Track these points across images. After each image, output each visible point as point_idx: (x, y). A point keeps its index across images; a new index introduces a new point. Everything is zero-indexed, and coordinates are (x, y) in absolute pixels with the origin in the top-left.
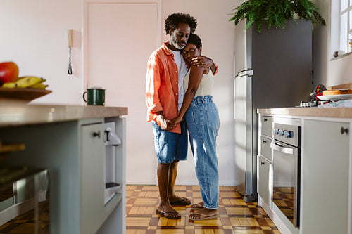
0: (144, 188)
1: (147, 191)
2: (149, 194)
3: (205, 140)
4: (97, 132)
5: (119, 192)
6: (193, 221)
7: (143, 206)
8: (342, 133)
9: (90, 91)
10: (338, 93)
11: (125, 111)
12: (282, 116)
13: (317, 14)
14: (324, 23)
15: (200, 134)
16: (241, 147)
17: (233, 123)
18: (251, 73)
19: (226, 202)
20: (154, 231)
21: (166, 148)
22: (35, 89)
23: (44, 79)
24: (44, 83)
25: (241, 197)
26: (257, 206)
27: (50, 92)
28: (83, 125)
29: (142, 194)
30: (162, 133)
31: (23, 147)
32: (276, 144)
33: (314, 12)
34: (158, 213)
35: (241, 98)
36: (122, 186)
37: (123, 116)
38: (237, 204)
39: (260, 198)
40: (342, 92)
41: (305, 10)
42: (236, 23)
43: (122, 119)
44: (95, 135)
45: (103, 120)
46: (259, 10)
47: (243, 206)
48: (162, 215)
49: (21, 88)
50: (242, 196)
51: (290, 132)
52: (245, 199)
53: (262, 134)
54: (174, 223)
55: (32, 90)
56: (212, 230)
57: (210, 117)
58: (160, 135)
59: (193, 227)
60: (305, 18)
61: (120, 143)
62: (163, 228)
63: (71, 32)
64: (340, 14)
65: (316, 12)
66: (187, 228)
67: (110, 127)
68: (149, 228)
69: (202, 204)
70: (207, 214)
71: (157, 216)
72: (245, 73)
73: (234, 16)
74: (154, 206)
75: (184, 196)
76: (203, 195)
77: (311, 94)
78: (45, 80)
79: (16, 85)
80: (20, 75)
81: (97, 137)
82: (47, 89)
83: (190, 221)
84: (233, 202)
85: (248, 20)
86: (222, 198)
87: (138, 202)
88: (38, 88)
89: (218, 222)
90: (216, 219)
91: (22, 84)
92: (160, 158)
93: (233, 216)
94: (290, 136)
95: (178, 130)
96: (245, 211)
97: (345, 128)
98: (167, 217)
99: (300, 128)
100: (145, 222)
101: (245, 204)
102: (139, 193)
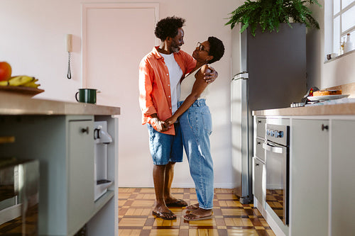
0: (142, 191)
1: (144, 194)
2: (147, 197)
3: (201, 142)
4: (85, 128)
5: (111, 189)
6: (188, 222)
7: (140, 208)
8: (323, 129)
9: (82, 91)
10: (327, 94)
11: (117, 110)
12: (273, 117)
13: (311, 18)
14: (318, 27)
15: (196, 136)
16: (237, 149)
17: (230, 125)
18: (246, 76)
19: (222, 204)
20: (149, 231)
21: (160, 149)
22: (27, 87)
23: (36, 78)
24: (37, 83)
25: (237, 199)
26: (253, 208)
27: (43, 91)
28: (70, 121)
29: (139, 196)
30: (157, 135)
31: (12, 140)
32: (268, 144)
33: (308, 16)
34: (154, 214)
35: (237, 101)
36: (114, 183)
37: (115, 116)
38: (234, 206)
39: (255, 200)
40: (331, 93)
41: (299, 14)
42: (232, 27)
43: (114, 119)
44: (84, 131)
45: (93, 118)
46: (254, 14)
47: (240, 208)
48: (158, 216)
49: (13, 86)
50: (239, 198)
51: (280, 132)
52: (241, 200)
53: (257, 136)
54: (168, 223)
55: (24, 88)
56: (206, 230)
57: (205, 119)
58: (154, 136)
59: (187, 227)
60: (299, 21)
61: (111, 141)
62: (159, 228)
63: (70, 37)
64: (333, 17)
65: (310, 16)
66: (181, 227)
67: (102, 125)
68: (145, 228)
69: (197, 205)
70: (202, 214)
71: (153, 217)
72: (240, 76)
73: (229, 20)
74: (151, 208)
75: (181, 199)
76: (199, 196)
77: (305, 96)
78: (37, 80)
79: (9, 83)
80: (13, 75)
81: (85, 133)
82: (39, 88)
83: (185, 221)
84: (230, 204)
85: (243, 24)
86: (219, 200)
87: (135, 204)
88: (30, 87)
89: (213, 223)
90: (210, 219)
91: (14, 82)
92: (155, 159)
93: (228, 217)
94: (280, 136)
95: (172, 132)
96: (241, 213)
97: (325, 125)
98: (163, 218)
99: (288, 128)
100: (141, 222)
101: (241, 206)
102: (137, 195)
